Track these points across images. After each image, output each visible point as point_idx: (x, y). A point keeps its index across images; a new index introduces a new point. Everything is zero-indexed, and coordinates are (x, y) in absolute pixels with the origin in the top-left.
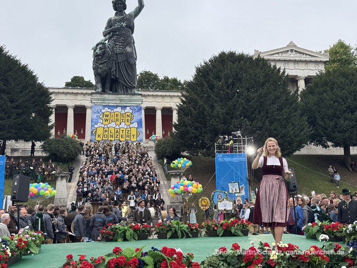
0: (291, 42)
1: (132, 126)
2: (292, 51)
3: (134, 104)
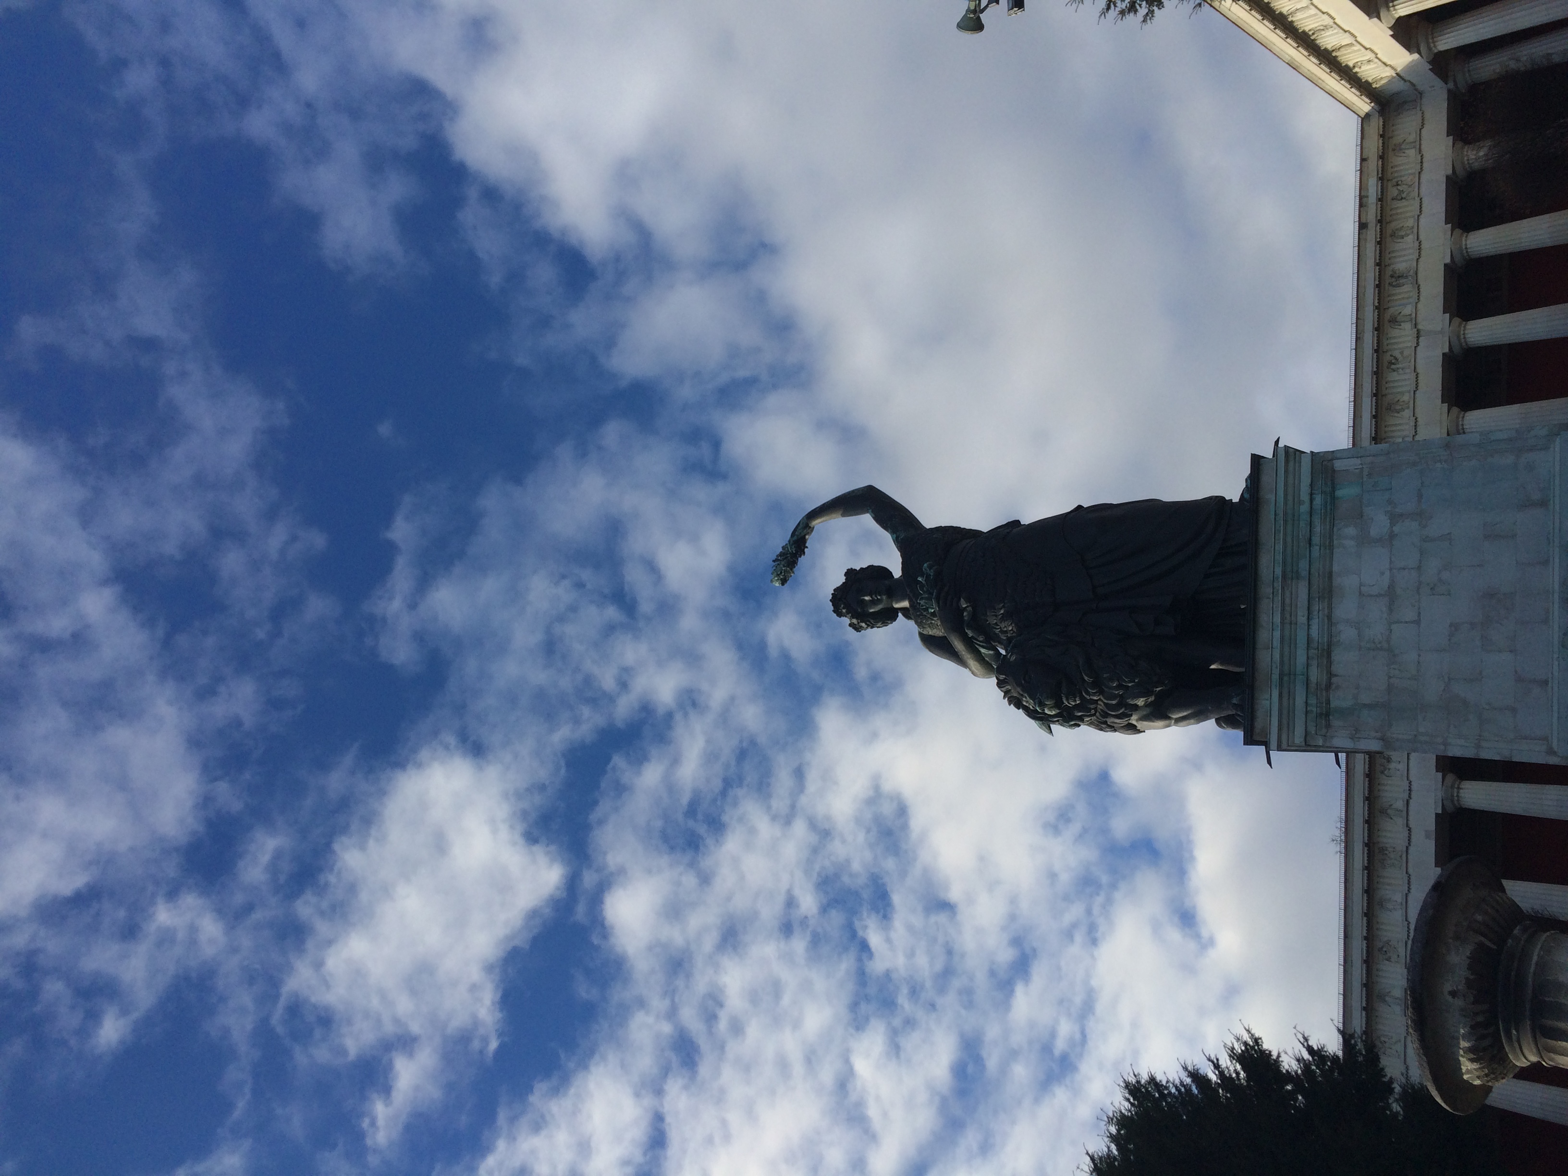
3: (1311, 494)
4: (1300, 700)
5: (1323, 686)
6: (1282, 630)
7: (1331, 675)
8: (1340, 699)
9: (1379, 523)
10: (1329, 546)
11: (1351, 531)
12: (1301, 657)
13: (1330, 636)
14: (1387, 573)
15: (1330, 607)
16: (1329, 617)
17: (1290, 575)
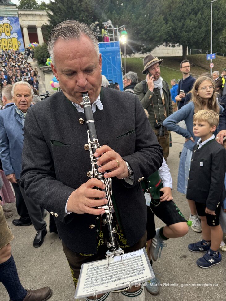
1: (12, 36)
3: (11, 14)
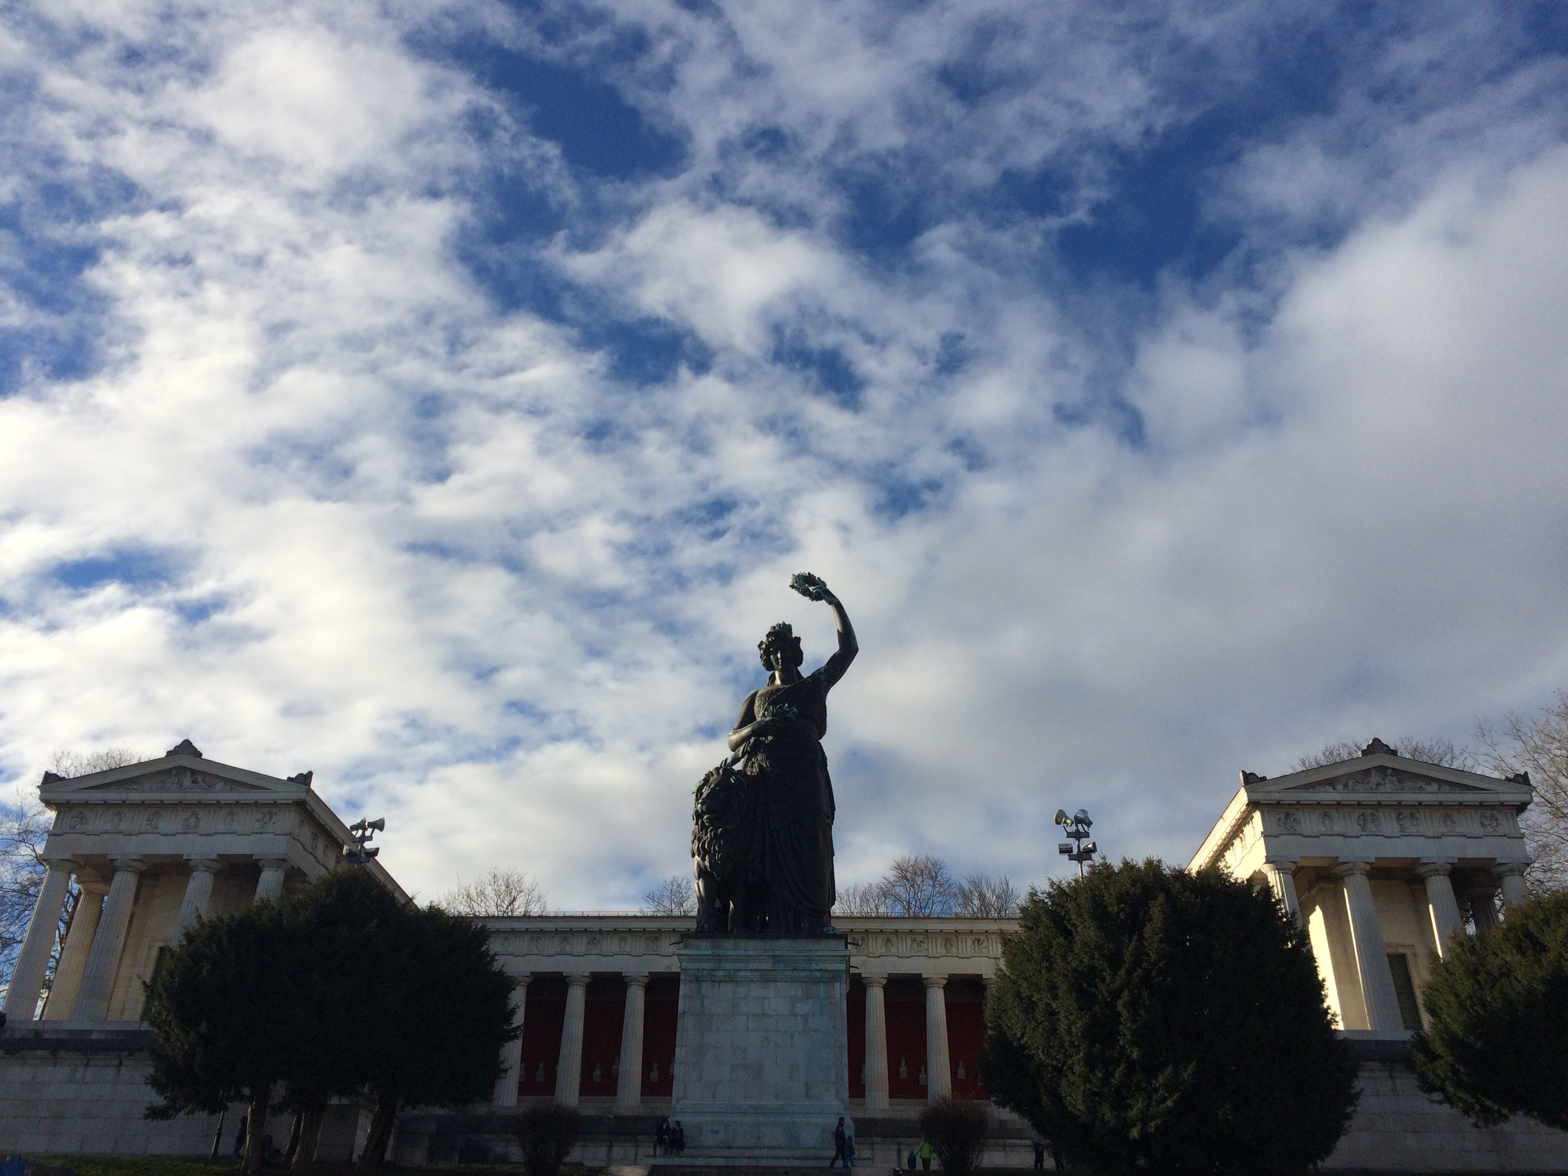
0: (1376, 741)
2: (1382, 769)
3: (821, 970)
4: (706, 965)
5: (713, 978)
6: (745, 956)
7: (720, 982)
8: (706, 987)
9: (803, 1008)
10: (792, 980)
11: (800, 992)
12: (728, 966)
13: (742, 982)
14: (775, 1013)
15: (757, 981)
16: (752, 981)
17: (775, 959)
